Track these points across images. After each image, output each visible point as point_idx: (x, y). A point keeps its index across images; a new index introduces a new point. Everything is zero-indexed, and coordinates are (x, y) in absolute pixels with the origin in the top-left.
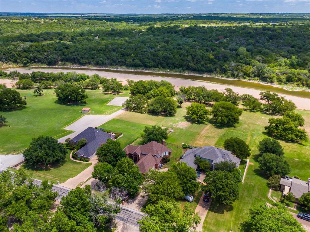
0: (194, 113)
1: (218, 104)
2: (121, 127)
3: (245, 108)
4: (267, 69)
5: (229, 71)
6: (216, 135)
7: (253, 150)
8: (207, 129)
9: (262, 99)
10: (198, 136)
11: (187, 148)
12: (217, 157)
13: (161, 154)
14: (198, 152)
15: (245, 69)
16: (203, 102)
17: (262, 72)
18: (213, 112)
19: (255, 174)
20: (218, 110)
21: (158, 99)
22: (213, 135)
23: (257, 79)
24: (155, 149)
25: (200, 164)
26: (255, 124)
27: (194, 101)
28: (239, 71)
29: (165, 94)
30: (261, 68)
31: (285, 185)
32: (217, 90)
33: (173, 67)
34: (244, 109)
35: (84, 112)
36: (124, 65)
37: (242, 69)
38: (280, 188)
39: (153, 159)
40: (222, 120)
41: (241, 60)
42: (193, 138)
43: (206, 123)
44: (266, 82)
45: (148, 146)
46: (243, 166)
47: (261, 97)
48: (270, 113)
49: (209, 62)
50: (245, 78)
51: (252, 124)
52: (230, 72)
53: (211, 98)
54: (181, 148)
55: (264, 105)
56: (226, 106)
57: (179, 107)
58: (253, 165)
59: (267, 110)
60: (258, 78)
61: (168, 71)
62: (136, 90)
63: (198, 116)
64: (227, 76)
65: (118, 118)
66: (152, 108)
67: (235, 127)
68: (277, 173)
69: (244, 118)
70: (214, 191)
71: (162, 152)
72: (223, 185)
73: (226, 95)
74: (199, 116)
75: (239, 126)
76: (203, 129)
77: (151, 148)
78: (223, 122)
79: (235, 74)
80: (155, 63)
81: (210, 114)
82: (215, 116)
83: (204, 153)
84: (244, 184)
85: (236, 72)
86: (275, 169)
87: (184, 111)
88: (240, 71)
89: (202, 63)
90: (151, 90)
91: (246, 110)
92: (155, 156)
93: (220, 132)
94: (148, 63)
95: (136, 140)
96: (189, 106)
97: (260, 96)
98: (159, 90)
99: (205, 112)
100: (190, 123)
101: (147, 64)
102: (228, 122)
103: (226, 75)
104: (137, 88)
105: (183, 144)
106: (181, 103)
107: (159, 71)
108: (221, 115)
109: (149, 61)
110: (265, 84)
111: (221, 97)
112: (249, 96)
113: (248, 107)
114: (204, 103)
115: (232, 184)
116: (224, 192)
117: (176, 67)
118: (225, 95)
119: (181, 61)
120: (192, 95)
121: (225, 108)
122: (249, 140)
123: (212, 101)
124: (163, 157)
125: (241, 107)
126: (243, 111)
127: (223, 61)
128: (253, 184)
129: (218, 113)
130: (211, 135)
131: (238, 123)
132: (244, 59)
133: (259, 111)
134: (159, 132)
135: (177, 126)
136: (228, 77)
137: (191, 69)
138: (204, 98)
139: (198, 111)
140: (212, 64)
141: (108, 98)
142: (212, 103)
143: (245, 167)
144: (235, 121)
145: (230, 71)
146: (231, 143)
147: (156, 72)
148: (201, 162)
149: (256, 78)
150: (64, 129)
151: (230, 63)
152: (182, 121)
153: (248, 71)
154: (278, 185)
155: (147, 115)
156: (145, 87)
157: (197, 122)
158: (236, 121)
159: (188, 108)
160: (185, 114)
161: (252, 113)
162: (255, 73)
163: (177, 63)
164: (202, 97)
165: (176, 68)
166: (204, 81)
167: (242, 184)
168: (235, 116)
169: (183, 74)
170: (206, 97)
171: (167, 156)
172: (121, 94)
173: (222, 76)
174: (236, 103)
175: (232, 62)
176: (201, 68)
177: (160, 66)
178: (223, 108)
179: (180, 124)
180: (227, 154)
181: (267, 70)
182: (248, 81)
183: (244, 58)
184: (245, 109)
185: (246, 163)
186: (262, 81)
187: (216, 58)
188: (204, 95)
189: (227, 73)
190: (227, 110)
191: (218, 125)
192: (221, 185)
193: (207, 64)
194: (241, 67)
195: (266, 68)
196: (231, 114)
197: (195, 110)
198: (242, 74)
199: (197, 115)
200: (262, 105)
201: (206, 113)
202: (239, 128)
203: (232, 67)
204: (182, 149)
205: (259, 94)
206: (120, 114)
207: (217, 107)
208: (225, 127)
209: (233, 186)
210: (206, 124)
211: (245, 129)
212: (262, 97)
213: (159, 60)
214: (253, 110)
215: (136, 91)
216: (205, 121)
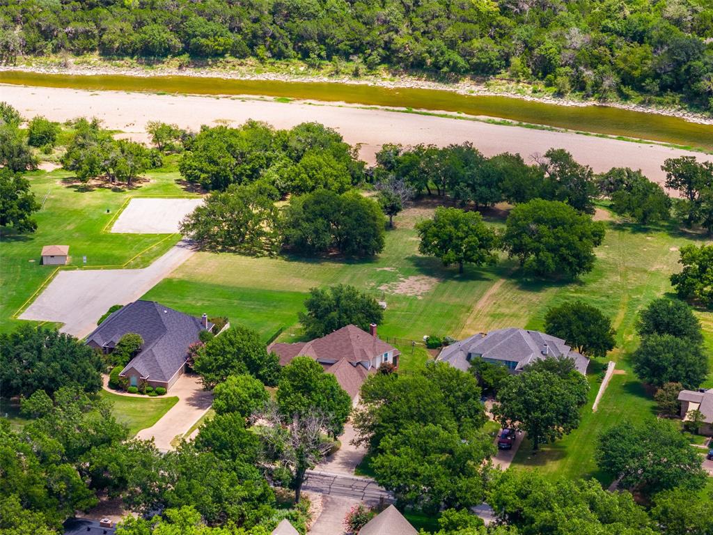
0: (446, 243)
1: (523, 211)
2: (207, 303)
3: (617, 219)
4: (707, 59)
5: (562, 70)
6: (523, 310)
7: (630, 342)
8: (494, 295)
9: (671, 184)
10: (469, 316)
11: (440, 345)
12: (527, 352)
13: (374, 358)
14: (476, 346)
15: (625, 60)
16: (473, 202)
17: (687, 71)
18: (508, 237)
19: (626, 393)
20: (524, 230)
21: (317, 202)
22: (513, 310)
23: (674, 102)
24: (356, 347)
25: (485, 374)
26: (645, 271)
27: (435, 201)
28: (601, 68)
29: (330, 180)
30: (683, 54)
31: (688, 402)
32: (518, 155)
33: (323, 54)
34: (612, 223)
35: (52, 261)
36: (93, 50)
37: (613, 61)
38: (678, 410)
39: (355, 371)
40: (540, 262)
41: (609, 17)
42: (452, 323)
43: (489, 275)
44: (706, 110)
45: (335, 338)
46: (596, 376)
47: (669, 176)
48: (698, 232)
49: (476, 27)
50: (625, 97)
51: (635, 270)
52: (566, 74)
53: (499, 188)
54: (422, 349)
55: (679, 204)
56: (550, 216)
57: (390, 226)
58: (624, 375)
59: (688, 223)
60: (678, 98)
61: (302, 69)
62: (209, 169)
63: (461, 255)
64: (554, 89)
65: (179, 276)
66: (295, 233)
67: (581, 283)
68: (675, 379)
69: (610, 255)
70: (523, 414)
71: (375, 354)
72: (540, 399)
73: (553, 176)
74: (465, 254)
75: (595, 281)
76: (481, 296)
77: (344, 344)
78: (541, 269)
79: (584, 83)
80: (240, 37)
81: (500, 247)
82: (515, 251)
83: (494, 348)
84: (596, 412)
85: (590, 72)
86: (670, 369)
87: (405, 239)
88: (606, 67)
89: (450, 32)
90: (268, 166)
91: (619, 227)
92: (358, 364)
93: (534, 300)
94: (205, 36)
95: (277, 335)
96: (425, 219)
97: (665, 173)
98: (305, 167)
99: (480, 240)
100: (434, 280)
101: (203, 41)
102: (560, 270)
103: (549, 85)
104: (212, 161)
105: (425, 337)
106: (393, 210)
107: (259, 71)
108: (536, 244)
109: (212, 26)
110: (703, 121)
111: (534, 183)
112: (629, 177)
113: (627, 215)
114: (476, 208)
115: (563, 395)
116: (543, 412)
117: (337, 51)
118: (547, 175)
119: (354, 23)
120: (427, 180)
121: (546, 223)
122: (623, 317)
123: (503, 201)
124: (381, 367)
125: (602, 215)
126: (608, 231)
127: (537, 22)
128: (618, 411)
129: (526, 239)
130: (507, 311)
131: (589, 269)
132: (620, 15)
133: (663, 226)
134: (356, 301)
135: (397, 291)
136: (560, 94)
137: (400, 60)
138: (474, 190)
139: (458, 238)
140: (493, 38)
141: (100, 207)
142: (502, 206)
143: (603, 378)
144: (581, 265)
145: (568, 69)
146: (563, 316)
147: (248, 77)
148: (485, 369)
149: (668, 98)
150: (19, 318)
151: (564, 32)
152: (407, 274)
153: (637, 69)
154: (673, 402)
155: (280, 261)
156: (242, 155)
157: (458, 276)
158: (584, 263)
159: (424, 230)
160: (416, 251)
161: (642, 235)
162: (665, 77)
163: (339, 34)
164: (468, 185)
165: (335, 57)
166: (463, 115)
167: (591, 413)
168: (578, 244)
169: (370, 84)
170: (480, 185)
171: (389, 365)
172: (144, 185)
173: (535, 92)
174: (588, 202)
175: (574, 30)
176: (447, 57)
177: (261, 50)
178: (539, 221)
179: (402, 284)
180: (552, 344)
181: (706, 64)
182: (640, 109)
183: (621, 9)
184: (618, 222)
185: (605, 368)
186: (691, 106)
187: (506, 8)
188: (472, 177)
189: (555, 77)
190: (555, 227)
191: (529, 280)
192: (537, 398)
193: (471, 39)
194: (611, 50)
195: (705, 52)
196: (566, 239)
197: (451, 232)
198: (611, 80)
199: (457, 249)
200: (671, 205)
201: (486, 242)
202: (594, 285)
203: (575, 49)
204: (426, 350)
205: (663, 168)
206: (181, 262)
207: (520, 220)
208: (551, 286)
209: (563, 399)
210: (488, 280)
211: (611, 289)
212: (673, 178)
213: (256, 21)
214: (644, 224)
215: (207, 172)
216: (484, 270)
